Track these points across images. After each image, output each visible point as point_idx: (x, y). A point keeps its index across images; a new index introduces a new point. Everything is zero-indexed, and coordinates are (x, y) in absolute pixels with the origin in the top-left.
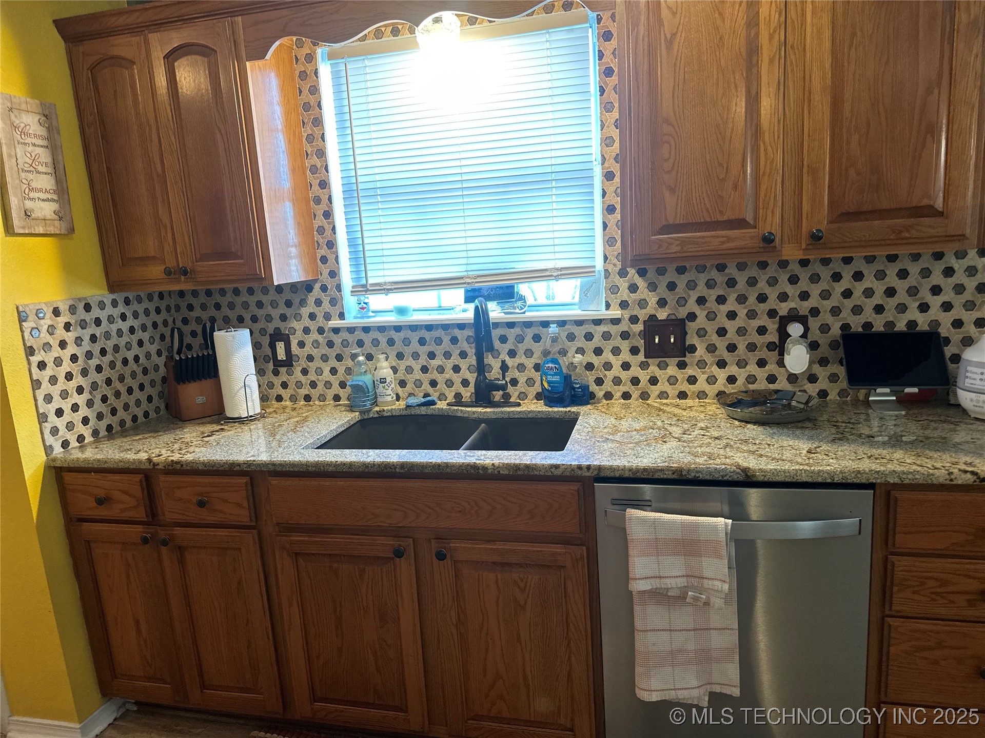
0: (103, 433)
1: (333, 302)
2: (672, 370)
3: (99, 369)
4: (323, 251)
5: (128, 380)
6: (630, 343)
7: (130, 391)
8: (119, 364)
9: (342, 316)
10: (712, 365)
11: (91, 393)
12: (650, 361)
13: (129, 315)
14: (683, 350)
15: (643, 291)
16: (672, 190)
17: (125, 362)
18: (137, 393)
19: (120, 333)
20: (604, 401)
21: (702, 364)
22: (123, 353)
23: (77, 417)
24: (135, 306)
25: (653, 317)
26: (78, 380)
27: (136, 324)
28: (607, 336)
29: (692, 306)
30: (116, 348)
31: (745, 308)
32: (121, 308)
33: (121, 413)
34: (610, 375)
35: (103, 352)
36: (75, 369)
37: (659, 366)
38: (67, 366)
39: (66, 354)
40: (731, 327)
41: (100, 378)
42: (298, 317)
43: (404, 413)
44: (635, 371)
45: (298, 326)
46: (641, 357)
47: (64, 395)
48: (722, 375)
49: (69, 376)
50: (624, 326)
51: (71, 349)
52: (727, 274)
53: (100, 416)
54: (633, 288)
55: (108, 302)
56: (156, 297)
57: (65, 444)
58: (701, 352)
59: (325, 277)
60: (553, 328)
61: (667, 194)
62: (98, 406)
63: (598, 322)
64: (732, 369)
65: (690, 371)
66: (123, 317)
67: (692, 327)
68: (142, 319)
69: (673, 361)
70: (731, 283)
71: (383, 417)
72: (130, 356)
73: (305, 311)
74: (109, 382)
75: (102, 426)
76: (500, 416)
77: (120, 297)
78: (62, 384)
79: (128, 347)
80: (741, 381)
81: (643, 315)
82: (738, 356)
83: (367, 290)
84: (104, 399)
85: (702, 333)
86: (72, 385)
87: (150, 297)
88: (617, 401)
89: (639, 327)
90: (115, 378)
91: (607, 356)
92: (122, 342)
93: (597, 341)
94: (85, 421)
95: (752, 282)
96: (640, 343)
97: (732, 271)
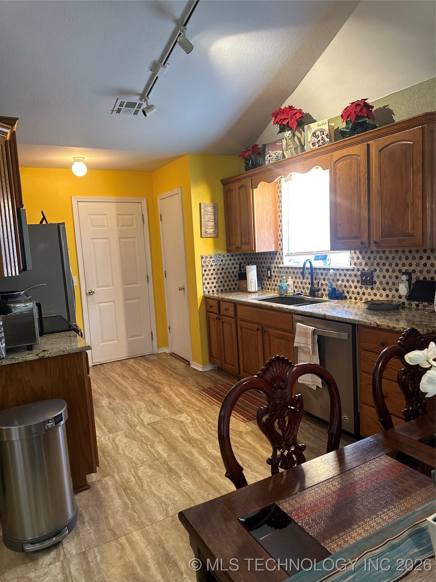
0: (220, 291)
1: (281, 258)
2: (369, 290)
3: (221, 273)
4: (280, 242)
5: (230, 278)
6: (357, 279)
7: (230, 281)
8: (227, 273)
9: (283, 263)
10: (381, 289)
11: (217, 280)
12: (363, 286)
13: (232, 259)
14: (373, 283)
15: (361, 260)
16: (340, 226)
17: (229, 273)
18: (232, 282)
19: (229, 264)
20: (349, 300)
21: (378, 289)
22: (229, 270)
23: (213, 285)
24: (235, 257)
25: (363, 269)
26: (215, 276)
27: (234, 262)
28: (350, 275)
29: (375, 266)
30: (227, 268)
31: (391, 268)
32: (230, 257)
33: (226, 287)
34: (351, 290)
35: (223, 269)
36: (214, 273)
37: (365, 288)
38: (212, 272)
39: (212, 268)
40: (387, 275)
41: (221, 276)
42: (273, 263)
43: (293, 297)
44: (358, 289)
45: (273, 265)
46: (360, 284)
47: (210, 279)
48: (384, 294)
49: (212, 274)
50: (355, 272)
51: (214, 267)
52: (386, 255)
53: (219, 286)
54: (358, 258)
55: (226, 255)
56: (242, 255)
57: (209, 292)
58: (378, 284)
59: (280, 250)
60: (332, 271)
61: (339, 227)
62: (219, 284)
63: (348, 270)
64: (387, 292)
65: (375, 291)
66: (230, 260)
67: (375, 274)
68: (237, 261)
69: (370, 287)
70: (387, 258)
71: (287, 297)
72: (231, 271)
73: (275, 261)
74: (223, 277)
75: (220, 289)
76: (313, 300)
77: (230, 254)
78: (210, 276)
79: (231, 268)
80: (390, 297)
81: (361, 268)
82: (390, 287)
83: (289, 255)
84: (221, 282)
85: (378, 277)
86: (213, 277)
87: (240, 255)
88: (353, 300)
89: (359, 273)
90: (225, 276)
91: (351, 283)
92: (229, 267)
93: (348, 277)
94: (215, 287)
95: (394, 258)
96: (360, 279)
97: (387, 253)
